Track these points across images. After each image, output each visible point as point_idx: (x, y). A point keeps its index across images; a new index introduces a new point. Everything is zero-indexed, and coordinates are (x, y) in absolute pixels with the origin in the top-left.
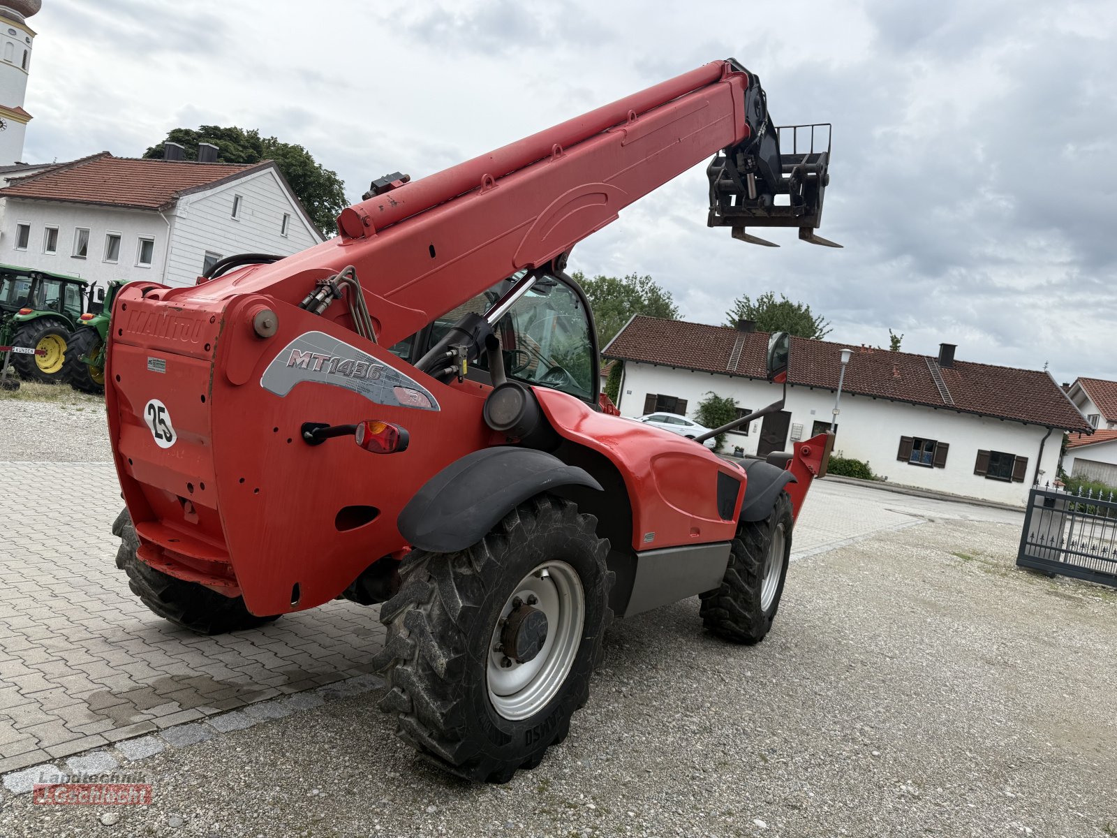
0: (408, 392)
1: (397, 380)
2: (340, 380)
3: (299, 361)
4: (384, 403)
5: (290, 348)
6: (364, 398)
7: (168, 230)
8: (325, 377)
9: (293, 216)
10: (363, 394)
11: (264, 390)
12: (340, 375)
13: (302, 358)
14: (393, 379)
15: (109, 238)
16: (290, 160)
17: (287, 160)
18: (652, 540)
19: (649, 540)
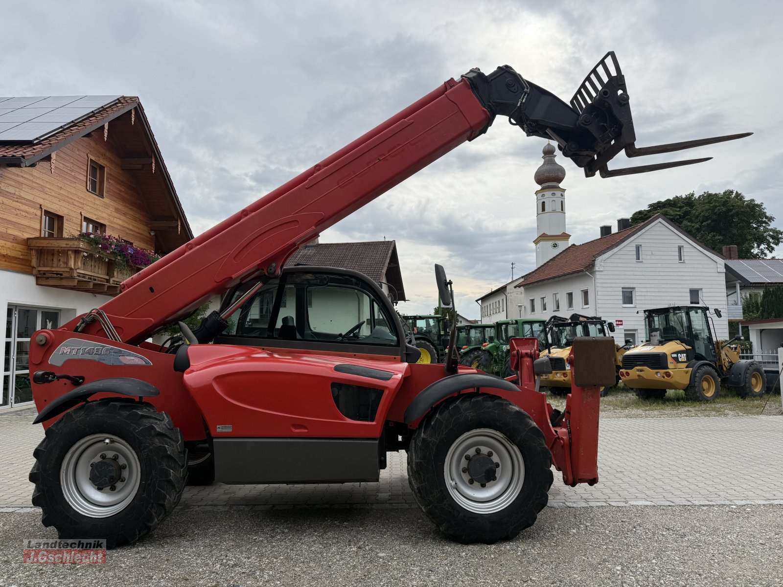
0: (128, 357)
1: (121, 353)
2: (87, 357)
3: (65, 352)
4: (114, 364)
5: (61, 347)
6: (103, 364)
7: (593, 281)
8: (80, 356)
9: (686, 245)
10: (101, 361)
11: (51, 364)
12: (88, 355)
13: (67, 350)
14: (118, 353)
15: (568, 295)
16: (713, 204)
17: (711, 205)
18: (230, 430)
19: (224, 430)
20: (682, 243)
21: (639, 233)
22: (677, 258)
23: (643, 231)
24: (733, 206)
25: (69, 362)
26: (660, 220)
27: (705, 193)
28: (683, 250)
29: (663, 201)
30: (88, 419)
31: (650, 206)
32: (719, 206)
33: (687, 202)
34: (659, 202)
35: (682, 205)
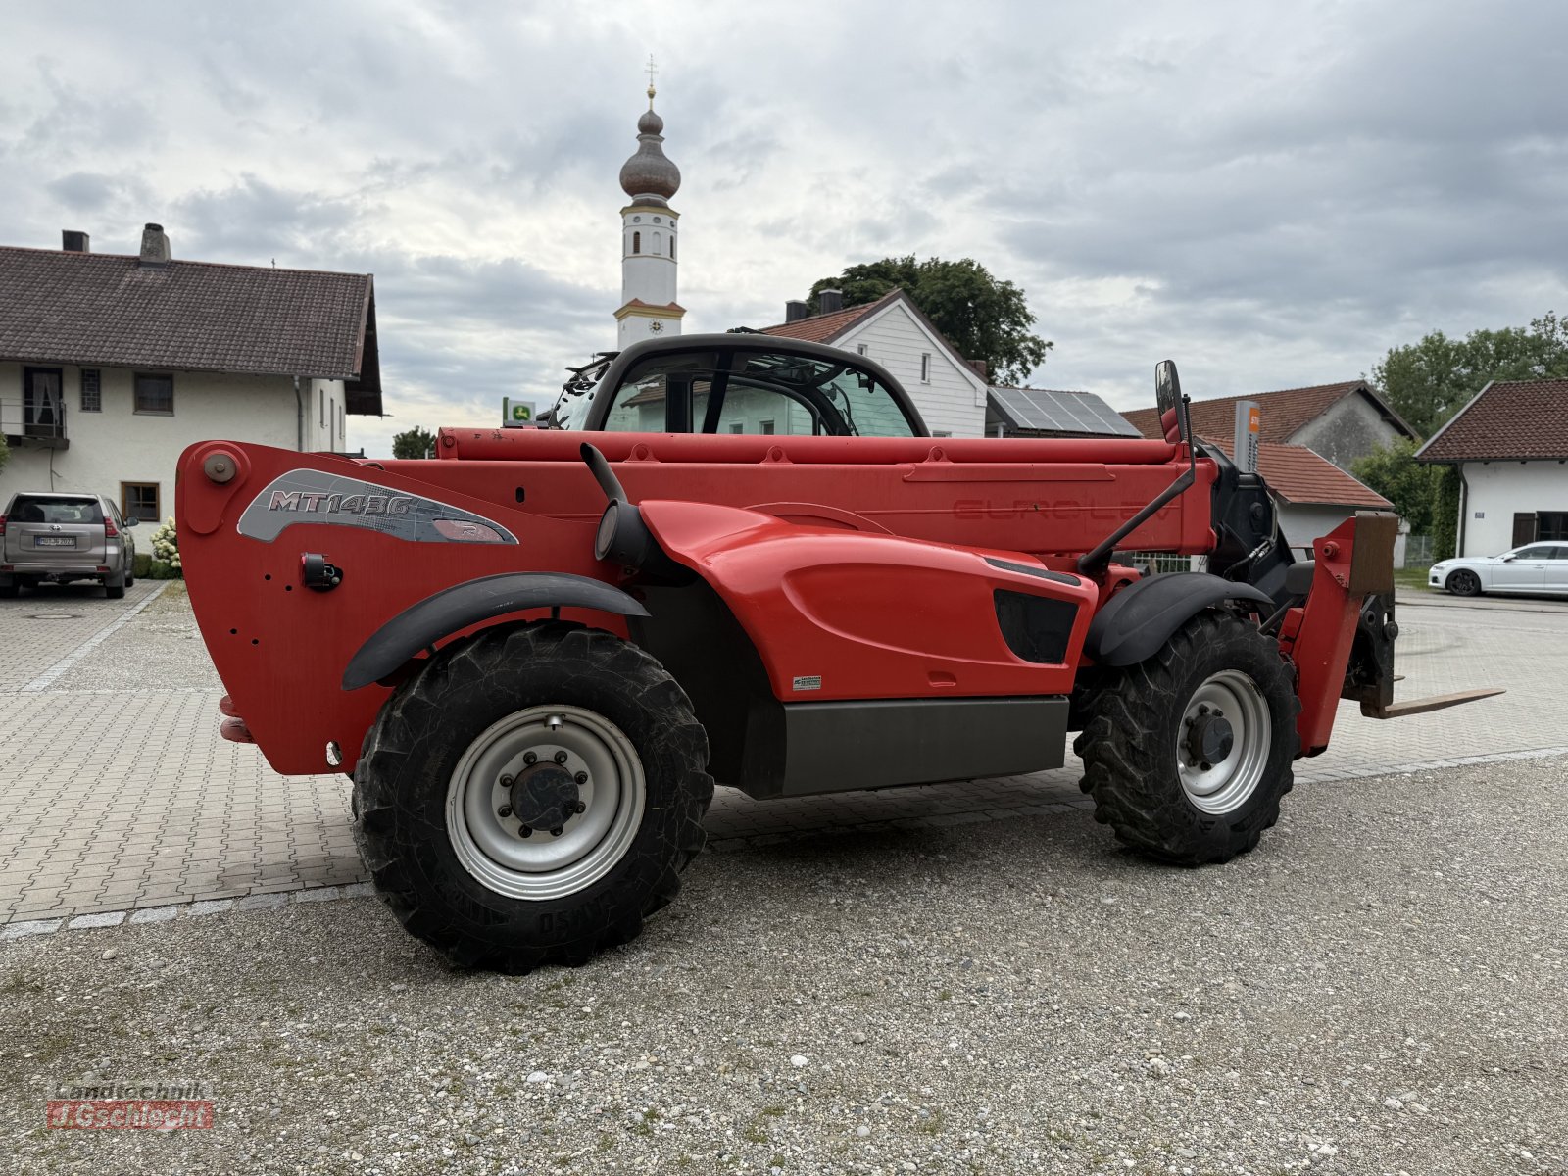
0: (457, 524)
1: (437, 513)
2: (346, 518)
3: (284, 503)
4: (423, 540)
5: (271, 490)
6: (390, 537)
7: (786, 407)
8: (325, 516)
9: (934, 354)
10: (386, 531)
11: (243, 537)
12: (348, 514)
13: (288, 498)
14: (431, 512)
16: (951, 281)
17: (947, 283)
18: (817, 687)
19: (806, 687)
20: (928, 348)
21: (866, 323)
22: (920, 374)
23: (872, 319)
24: (980, 290)
25: (298, 534)
26: (900, 301)
27: (932, 258)
28: (930, 362)
29: (868, 265)
30: (519, 671)
31: (847, 271)
32: (959, 287)
33: (907, 274)
34: (862, 267)
35: (899, 277)
